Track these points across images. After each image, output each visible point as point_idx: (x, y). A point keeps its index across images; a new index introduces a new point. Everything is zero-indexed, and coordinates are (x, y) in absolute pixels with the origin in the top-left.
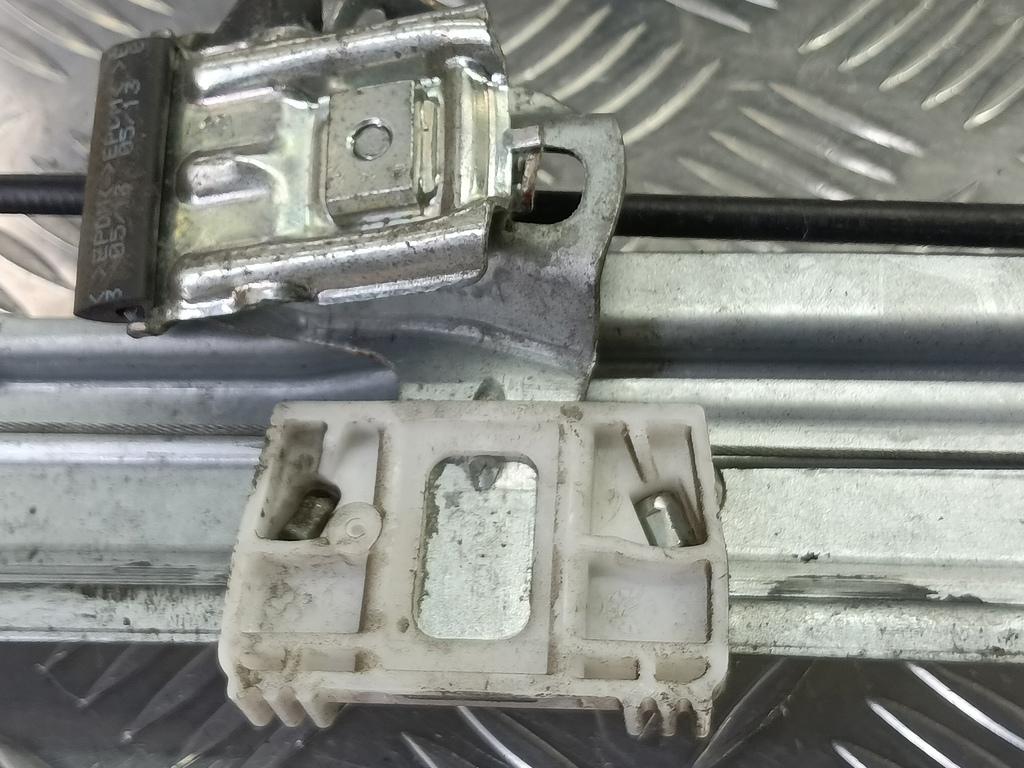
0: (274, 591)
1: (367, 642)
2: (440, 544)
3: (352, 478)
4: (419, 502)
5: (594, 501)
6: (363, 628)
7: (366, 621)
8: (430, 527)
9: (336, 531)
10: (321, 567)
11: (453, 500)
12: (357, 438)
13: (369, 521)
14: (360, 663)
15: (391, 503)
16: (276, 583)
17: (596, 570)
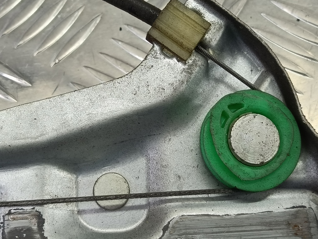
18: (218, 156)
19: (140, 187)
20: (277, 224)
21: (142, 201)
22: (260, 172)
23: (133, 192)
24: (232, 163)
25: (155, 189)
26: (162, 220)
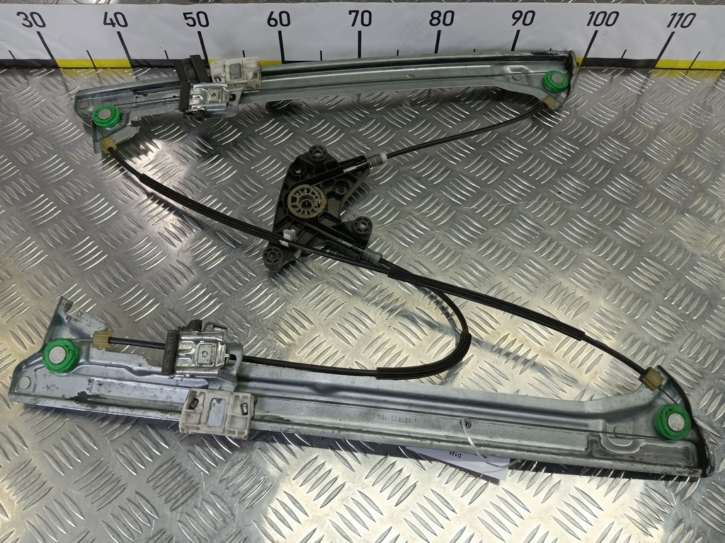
0: (188, 416)
1: (199, 426)
2: (212, 411)
3: (201, 399)
4: (209, 405)
5: (234, 406)
6: (199, 424)
7: (199, 423)
8: (210, 409)
9: (197, 409)
10: (196, 413)
11: (214, 404)
12: (202, 393)
13: (201, 407)
14: (198, 429)
15: (205, 405)
16: (188, 415)
17: (233, 416)
18: (663, 427)
19: (630, 432)
20: (679, 452)
21: (631, 437)
22: (677, 434)
23: (628, 433)
24: (668, 429)
25: (636, 434)
26: (639, 445)
